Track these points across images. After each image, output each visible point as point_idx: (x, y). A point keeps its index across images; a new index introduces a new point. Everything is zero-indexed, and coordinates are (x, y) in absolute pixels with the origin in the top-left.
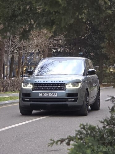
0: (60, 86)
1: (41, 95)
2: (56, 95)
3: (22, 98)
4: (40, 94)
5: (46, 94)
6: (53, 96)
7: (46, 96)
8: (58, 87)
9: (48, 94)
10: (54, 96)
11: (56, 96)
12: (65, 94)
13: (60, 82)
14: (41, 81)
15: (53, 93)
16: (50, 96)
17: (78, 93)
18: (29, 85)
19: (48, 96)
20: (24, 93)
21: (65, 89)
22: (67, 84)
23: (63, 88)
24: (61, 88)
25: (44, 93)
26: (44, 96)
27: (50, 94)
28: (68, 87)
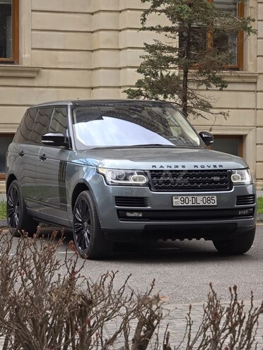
0: (218, 178)
1: (177, 202)
2: (214, 202)
3: (118, 210)
4: (174, 200)
5: (190, 198)
6: (207, 204)
7: (190, 204)
8: (215, 178)
9: (196, 200)
10: (211, 204)
11: (215, 204)
13: (215, 166)
14: (168, 166)
15: (207, 197)
16: (202, 204)
17: (254, 195)
18: (136, 175)
19: (196, 204)
20: (124, 195)
21: (231, 184)
22: (231, 173)
23: (226, 182)
24: (221, 182)
25: (185, 197)
26: (185, 204)
27: (201, 199)
28: (234, 179)
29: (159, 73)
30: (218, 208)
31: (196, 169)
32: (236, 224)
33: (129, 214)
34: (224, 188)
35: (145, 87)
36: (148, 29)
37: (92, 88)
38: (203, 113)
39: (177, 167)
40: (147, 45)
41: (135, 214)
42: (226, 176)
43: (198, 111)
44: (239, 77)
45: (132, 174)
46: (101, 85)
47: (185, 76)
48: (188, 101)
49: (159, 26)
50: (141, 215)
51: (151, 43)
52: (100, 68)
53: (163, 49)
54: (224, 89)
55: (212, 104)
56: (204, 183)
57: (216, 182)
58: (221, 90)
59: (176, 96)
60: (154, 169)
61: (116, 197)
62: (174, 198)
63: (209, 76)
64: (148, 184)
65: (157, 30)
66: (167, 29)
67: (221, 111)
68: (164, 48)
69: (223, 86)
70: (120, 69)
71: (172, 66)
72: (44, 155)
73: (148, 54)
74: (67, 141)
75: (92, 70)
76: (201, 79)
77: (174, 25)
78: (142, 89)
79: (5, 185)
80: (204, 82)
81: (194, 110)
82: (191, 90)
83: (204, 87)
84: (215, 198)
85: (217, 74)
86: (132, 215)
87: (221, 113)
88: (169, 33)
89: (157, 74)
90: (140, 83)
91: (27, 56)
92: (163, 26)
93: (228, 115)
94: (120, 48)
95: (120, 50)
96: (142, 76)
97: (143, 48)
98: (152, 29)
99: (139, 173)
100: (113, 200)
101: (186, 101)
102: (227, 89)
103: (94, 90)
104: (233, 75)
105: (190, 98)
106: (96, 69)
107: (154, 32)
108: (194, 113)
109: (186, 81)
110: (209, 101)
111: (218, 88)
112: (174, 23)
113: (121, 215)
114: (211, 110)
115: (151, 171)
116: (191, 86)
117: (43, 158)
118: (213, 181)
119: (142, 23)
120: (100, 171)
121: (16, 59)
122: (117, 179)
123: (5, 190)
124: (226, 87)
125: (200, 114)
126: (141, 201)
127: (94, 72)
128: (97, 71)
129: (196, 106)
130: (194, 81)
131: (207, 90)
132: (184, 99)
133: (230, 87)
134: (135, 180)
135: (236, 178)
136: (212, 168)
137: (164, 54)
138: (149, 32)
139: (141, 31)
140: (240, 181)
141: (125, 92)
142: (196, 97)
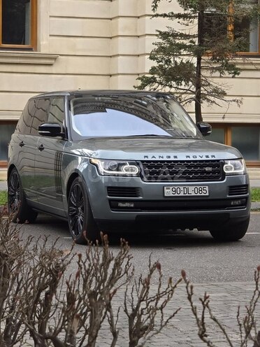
0: (210, 169)
1: (169, 192)
2: (205, 192)
3: (110, 200)
4: (166, 191)
5: (182, 188)
6: (198, 194)
7: (182, 194)
9: (188, 190)
10: (203, 194)
11: (207, 194)
12: (225, 189)
13: (207, 157)
14: (160, 157)
15: (198, 187)
16: (193, 194)
17: (247, 186)
18: (128, 166)
19: (187, 195)
20: (117, 186)
21: (224, 175)
22: (223, 164)
23: (219, 173)
24: (213, 172)
25: (176, 188)
26: (176, 195)
27: (193, 189)
28: (227, 169)
29: (172, 60)
30: (209, 198)
31: (188, 159)
32: (228, 214)
33: (121, 205)
34: (216, 179)
35: (159, 74)
36: (161, 15)
37: (111, 76)
38: (217, 100)
39: (169, 157)
40: (160, 32)
41: (127, 205)
42: (219, 166)
43: (212, 98)
44: (252, 64)
45: (124, 164)
46: (119, 72)
47: (199, 62)
48: (202, 88)
49: (172, 13)
50: (132, 205)
51: (164, 30)
52: (118, 55)
53: (175, 35)
54: (236, 76)
55: (226, 92)
56: (196, 173)
57: (208, 172)
58: (233, 77)
59: (190, 83)
60: (146, 159)
61: (108, 187)
62: (165, 188)
63: (223, 64)
64: (139, 175)
65: (170, 16)
66: (179, 16)
67: (234, 98)
68: (177, 35)
69: (235, 73)
70: (138, 56)
71: (185, 53)
72: (42, 146)
73: (161, 41)
74: (64, 131)
75: (111, 57)
76: (215, 66)
77: (186, 12)
78: (156, 76)
79: (6, 172)
80: (217, 69)
81: (208, 97)
82: (204, 77)
83: (217, 74)
84: (207, 188)
85: (230, 61)
86: (124, 205)
87: (234, 101)
88: (181, 20)
89: (170, 62)
90: (153, 70)
91: (44, 43)
92: (176, 12)
93: (241, 102)
94: (139, 35)
95: (138, 37)
96: (155, 64)
97: (157, 35)
98: (165, 15)
99: (130, 164)
100: (105, 191)
101: (199, 88)
102: (240, 76)
103: (112, 77)
104: (246, 62)
105: (204, 85)
106: (114, 56)
107: (167, 18)
108: (208, 100)
109: (199, 68)
110: (223, 88)
111: (231, 75)
112: (185, 10)
113: (113, 205)
114: (226, 98)
115: (143, 161)
116: (204, 73)
117: (41, 149)
118: (205, 172)
119: (154, 10)
120: (93, 161)
121: (34, 46)
122: (109, 170)
123: (6, 178)
124: (238, 74)
125: (214, 102)
126: (133, 191)
127: (112, 59)
128: (116, 58)
129: (209, 94)
130: (207, 69)
131: (221, 77)
132: (198, 86)
133: (242, 74)
134: (126, 171)
135: (229, 168)
136: (204, 158)
137: (177, 41)
138: (162, 18)
139: (155, 18)
140: (233, 171)
141: (139, 79)
142: (209, 84)
